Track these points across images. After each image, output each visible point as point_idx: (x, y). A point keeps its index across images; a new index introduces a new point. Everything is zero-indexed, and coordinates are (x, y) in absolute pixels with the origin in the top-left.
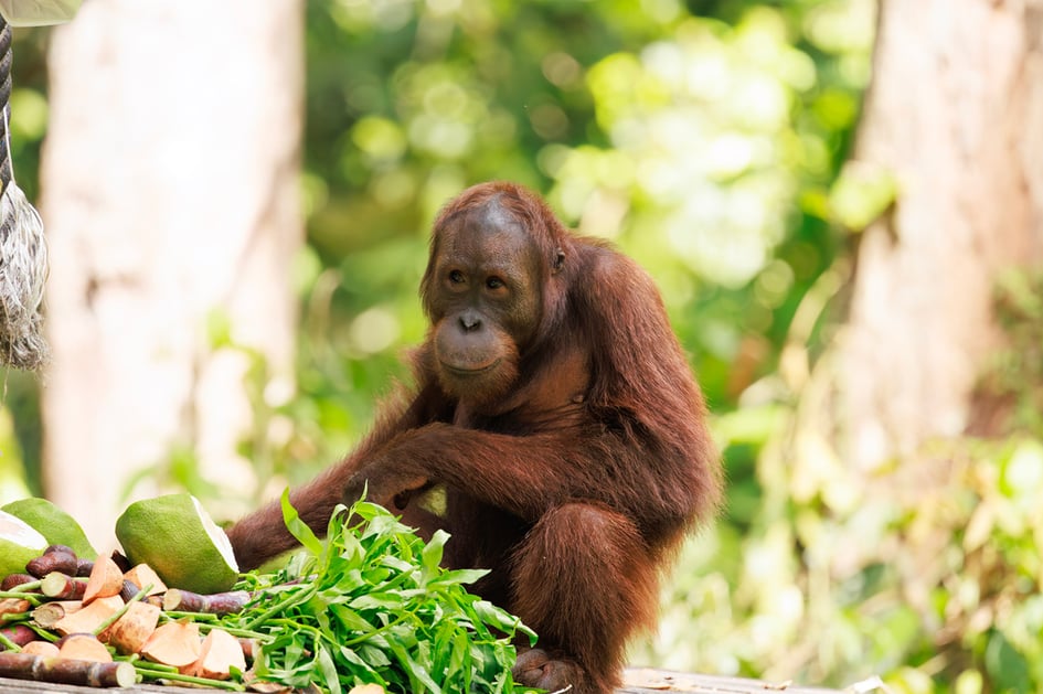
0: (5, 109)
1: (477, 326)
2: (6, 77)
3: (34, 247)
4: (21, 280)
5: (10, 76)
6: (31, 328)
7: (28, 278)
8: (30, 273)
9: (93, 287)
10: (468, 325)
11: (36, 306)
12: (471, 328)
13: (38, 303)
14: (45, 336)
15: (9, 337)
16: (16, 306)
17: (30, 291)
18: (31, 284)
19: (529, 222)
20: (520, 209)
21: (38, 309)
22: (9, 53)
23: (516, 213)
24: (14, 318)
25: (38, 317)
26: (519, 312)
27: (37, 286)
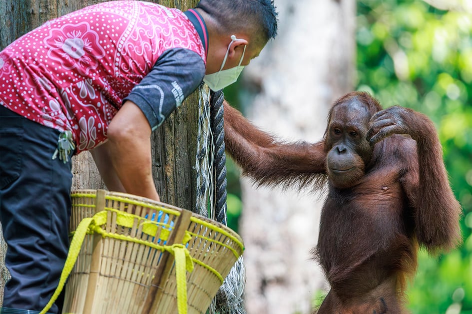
0: (224, 206)
1: (344, 151)
2: (224, 191)
3: (239, 268)
4: (233, 283)
5: (226, 191)
6: (238, 305)
7: (236, 282)
8: (237, 280)
9: (264, 284)
10: (340, 150)
11: (240, 295)
12: (341, 151)
13: (241, 293)
14: (244, 308)
15: (229, 310)
16: (231, 295)
17: (237, 288)
18: (238, 285)
19: (369, 106)
20: (366, 101)
21: (241, 297)
22: (225, 180)
23: (364, 103)
24: (231, 301)
25: (242, 300)
26: (363, 146)
27: (241, 286)
